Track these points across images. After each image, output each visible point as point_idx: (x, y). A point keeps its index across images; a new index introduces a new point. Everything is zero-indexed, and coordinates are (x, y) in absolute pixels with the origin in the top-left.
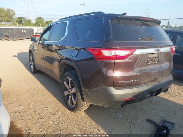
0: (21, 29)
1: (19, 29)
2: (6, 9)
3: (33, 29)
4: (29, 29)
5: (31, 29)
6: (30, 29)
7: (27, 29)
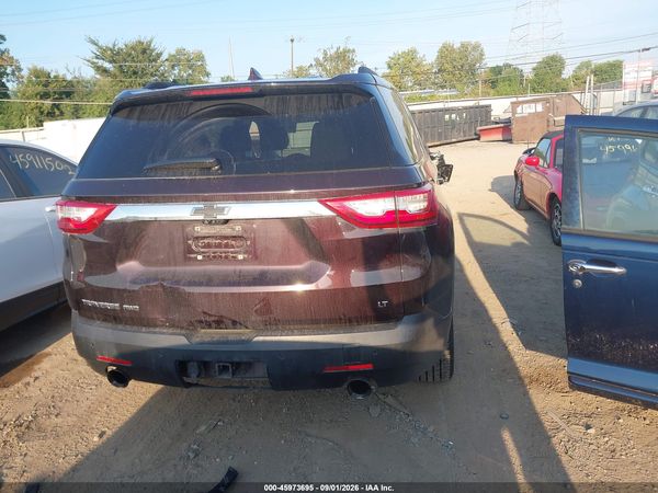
0: (441, 110)
1: (434, 111)
2: (457, 46)
3: (489, 106)
4: (471, 108)
5: (482, 107)
6: (477, 108)
7: (466, 108)
